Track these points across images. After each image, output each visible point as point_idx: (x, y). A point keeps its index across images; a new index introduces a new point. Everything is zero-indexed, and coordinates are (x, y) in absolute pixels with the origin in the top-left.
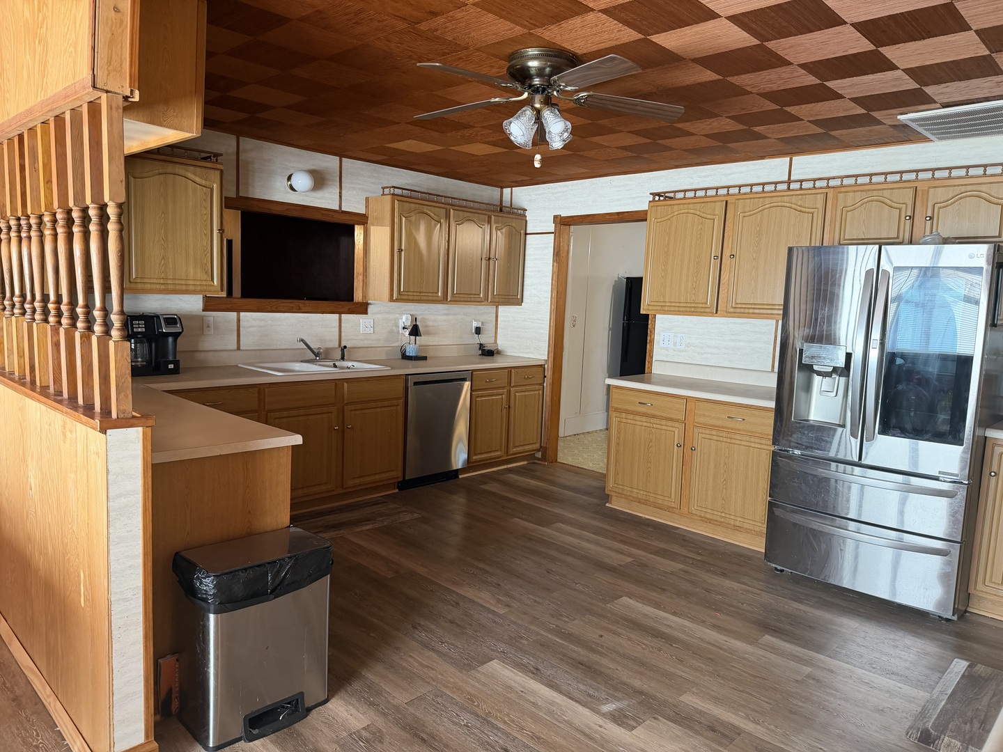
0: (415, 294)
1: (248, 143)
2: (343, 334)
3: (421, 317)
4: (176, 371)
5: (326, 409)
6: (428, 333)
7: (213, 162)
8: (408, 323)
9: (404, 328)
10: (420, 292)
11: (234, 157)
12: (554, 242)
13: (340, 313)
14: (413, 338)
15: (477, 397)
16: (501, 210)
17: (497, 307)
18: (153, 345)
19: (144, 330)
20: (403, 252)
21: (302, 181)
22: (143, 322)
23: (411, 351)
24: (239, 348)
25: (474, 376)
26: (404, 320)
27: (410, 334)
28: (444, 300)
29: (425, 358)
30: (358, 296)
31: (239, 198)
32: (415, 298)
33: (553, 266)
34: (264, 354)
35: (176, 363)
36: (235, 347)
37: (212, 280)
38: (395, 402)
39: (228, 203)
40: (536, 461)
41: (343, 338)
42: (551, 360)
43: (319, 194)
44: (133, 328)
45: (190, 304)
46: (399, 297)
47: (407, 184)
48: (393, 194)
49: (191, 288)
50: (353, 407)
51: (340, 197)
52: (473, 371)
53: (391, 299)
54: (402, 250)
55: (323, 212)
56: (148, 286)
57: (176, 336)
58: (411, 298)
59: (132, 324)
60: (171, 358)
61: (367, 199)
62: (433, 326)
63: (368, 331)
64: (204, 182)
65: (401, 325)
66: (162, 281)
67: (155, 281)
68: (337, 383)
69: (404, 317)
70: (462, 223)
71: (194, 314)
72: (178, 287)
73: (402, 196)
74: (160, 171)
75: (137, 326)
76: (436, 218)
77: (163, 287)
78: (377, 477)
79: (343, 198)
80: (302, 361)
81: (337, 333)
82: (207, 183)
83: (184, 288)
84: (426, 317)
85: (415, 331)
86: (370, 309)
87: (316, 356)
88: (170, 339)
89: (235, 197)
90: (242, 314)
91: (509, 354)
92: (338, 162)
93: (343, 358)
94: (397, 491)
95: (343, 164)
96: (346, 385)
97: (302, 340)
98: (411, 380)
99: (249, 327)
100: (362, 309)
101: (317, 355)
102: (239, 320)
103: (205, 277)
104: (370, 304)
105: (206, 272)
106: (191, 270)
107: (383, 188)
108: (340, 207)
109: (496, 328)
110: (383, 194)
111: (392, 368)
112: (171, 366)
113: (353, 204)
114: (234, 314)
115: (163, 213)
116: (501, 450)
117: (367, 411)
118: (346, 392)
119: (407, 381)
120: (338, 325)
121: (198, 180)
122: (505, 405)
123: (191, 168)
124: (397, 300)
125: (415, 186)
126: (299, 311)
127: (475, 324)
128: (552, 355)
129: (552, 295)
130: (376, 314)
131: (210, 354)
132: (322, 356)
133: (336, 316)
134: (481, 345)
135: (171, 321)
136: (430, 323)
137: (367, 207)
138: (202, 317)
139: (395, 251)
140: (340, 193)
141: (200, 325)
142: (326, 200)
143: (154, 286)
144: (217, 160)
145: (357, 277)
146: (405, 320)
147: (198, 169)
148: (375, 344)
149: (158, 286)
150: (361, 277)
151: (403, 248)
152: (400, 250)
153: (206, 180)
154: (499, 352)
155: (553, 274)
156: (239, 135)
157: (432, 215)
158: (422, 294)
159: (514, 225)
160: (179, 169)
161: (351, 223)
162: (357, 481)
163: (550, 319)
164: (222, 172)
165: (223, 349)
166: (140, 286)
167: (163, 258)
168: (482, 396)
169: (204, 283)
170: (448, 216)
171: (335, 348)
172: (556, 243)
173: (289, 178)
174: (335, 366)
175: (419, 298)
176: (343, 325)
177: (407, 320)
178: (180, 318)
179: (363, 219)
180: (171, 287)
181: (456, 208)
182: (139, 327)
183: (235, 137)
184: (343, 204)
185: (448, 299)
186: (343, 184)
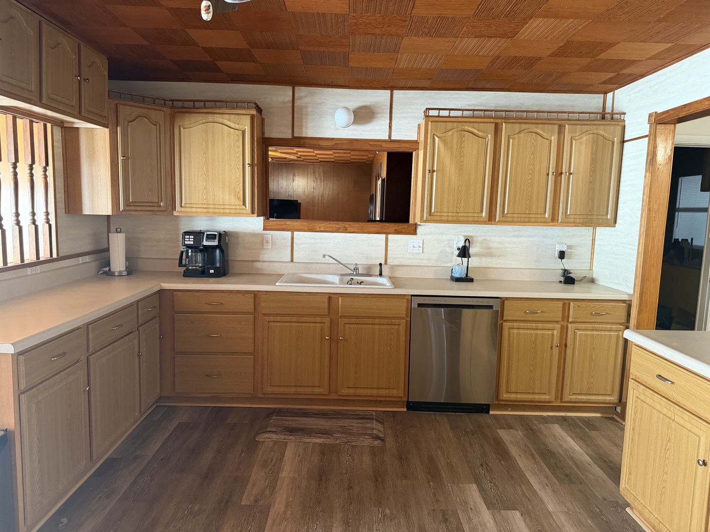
1: (301, 91)
2: (389, 252)
3: (482, 238)
5: (318, 319)
6: (489, 254)
8: (461, 244)
10: (457, 213)
11: (290, 105)
12: (648, 147)
13: (387, 234)
14: (465, 260)
15: (511, 328)
16: (603, 118)
17: (595, 229)
18: (205, 254)
19: (192, 243)
20: (435, 173)
22: (193, 237)
24: (292, 261)
25: (505, 304)
27: (459, 255)
28: (491, 220)
29: (471, 281)
30: (412, 218)
31: (294, 138)
32: (450, 219)
33: (645, 177)
35: (216, 269)
36: (290, 260)
37: (244, 205)
38: (397, 321)
40: (615, 417)
41: (390, 256)
42: (637, 295)
43: (369, 127)
44: (185, 241)
45: (254, 224)
46: (429, 218)
47: (468, 105)
48: (428, 116)
49: (227, 211)
50: (347, 320)
51: (390, 127)
52: (507, 300)
54: (434, 171)
55: (371, 143)
56: (194, 210)
59: (184, 238)
61: (418, 126)
62: (498, 248)
63: (415, 250)
64: (237, 126)
66: (205, 206)
67: (200, 206)
68: (331, 296)
71: (256, 232)
72: (217, 211)
73: (462, 117)
74: (204, 121)
75: (188, 240)
76: (480, 134)
77: (205, 210)
78: (375, 392)
79: (393, 127)
80: (340, 275)
81: (383, 252)
82: (240, 127)
83: (222, 211)
84: (488, 238)
85: (464, 252)
86: (420, 230)
89: (291, 137)
90: (296, 233)
91: (601, 283)
92: (389, 95)
93: (381, 275)
94: (405, 410)
95: (395, 96)
96: (340, 299)
99: (301, 244)
100: (413, 230)
101: (353, 270)
102: (292, 238)
103: (237, 202)
104: (420, 225)
105: (239, 199)
106: (227, 197)
108: (390, 136)
109: (592, 253)
112: (212, 271)
113: (404, 131)
114: (290, 233)
115: (205, 153)
116: (549, 393)
117: (363, 326)
118: (340, 306)
119: (411, 302)
120: (384, 244)
121: (232, 125)
122: (556, 341)
123: (226, 116)
125: (478, 106)
126: (345, 231)
127: (559, 248)
128: (638, 289)
129: (642, 214)
130: (425, 234)
131: (266, 264)
132: (360, 272)
133: (384, 236)
134: (565, 270)
135: (212, 237)
136: (492, 245)
137: (418, 133)
138: (263, 234)
139: (426, 172)
140: (390, 123)
141: (260, 241)
142: (377, 131)
143: (198, 210)
147: (232, 116)
148: (424, 263)
149: (201, 210)
150: (413, 201)
151: (435, 169)
152: (432, 171)
153: (238, 124)
154: (592, 281)
155: (644, 188)
156: (294, 85)
157: (475, 131)
159: (601, 132)
160: (218, 118)
162: (352, 391)
163: (639, 244)
165: (279, 260)
166: (188, 210)
167: (205, 188)
168: (519, 328)
169: (238, 207)
170: (497, 131)
172: (650, 148)
175: (456, 219)
176: (389, 244)
179: (416, 145)
180: (212, 210)
181: (508, 121)
182: (189, 241)
183: (290, 88)
184: (393, 133)
185: (497, 220)
186: (393, 115)
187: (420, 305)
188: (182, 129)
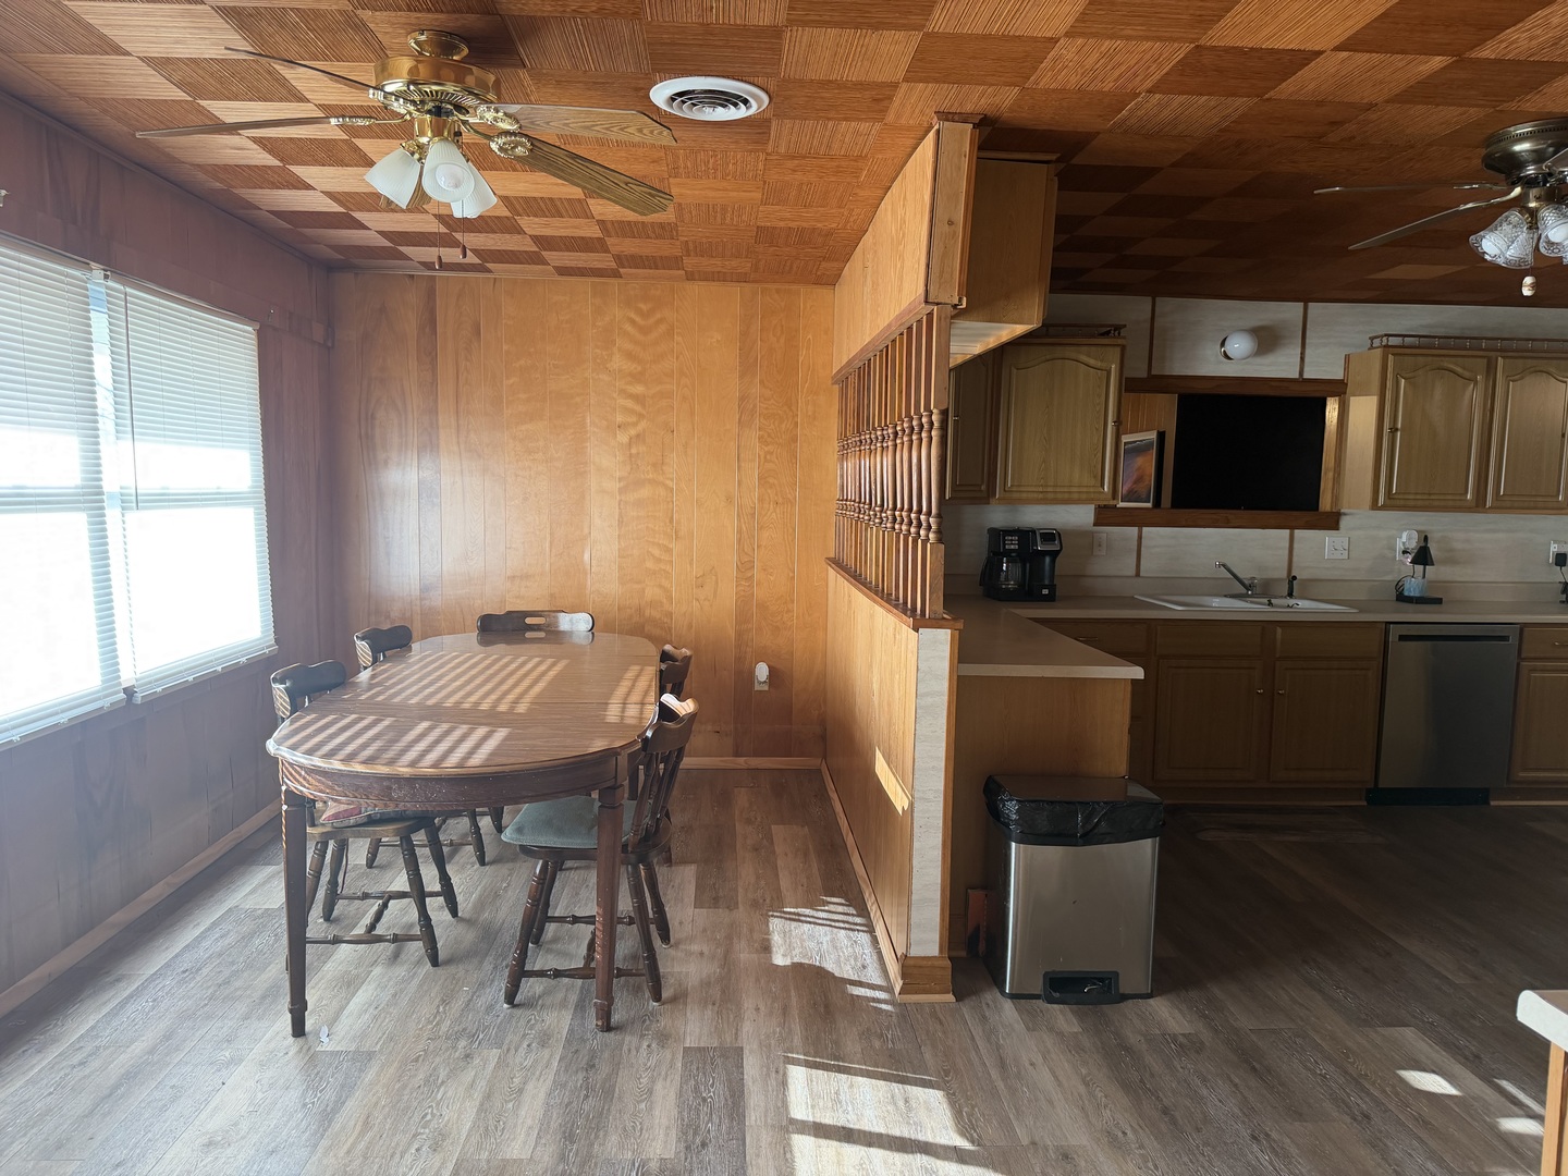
0: (1418, 497)
1: (1167, 304)
2: (1295, 559)
3: (1440, 534)
4: (1051, 598)
5: (1245, 663)
6: (1451, 560)
7: (1114, 337)
8: (1413, 545)
9: (1405, 552)
10: (1430, 494)
11: (1148, 325)
13: (1292, 528)
14: (1419, 568)
15: (1534, 670)
18: (1028, 565)
19: (1017, 547)
20: (1399, 433)
21: (1239, 345)
22: (1017, 538)
23: (1413, 588)
24: (1138, 574)
25: (1525, 634)
26: (1404, 539)
27: (1414, 562)
28: (1479, 505)
29: (1439, 601)
30: (1325, 503)
31: (1151, 377)
32: (1419, 503)
34: (1174, 585)
35: (1052, 588)
36: (1132, 572)
37: (1102, 486)
38: (1366, 663)
39: (1130, 386)
41: (1294, 565)
43: (1270, 359)
44: (1005, 544)
45: (1080, 516)
46: (1392, 502)
48: (1387, 346)
49: (1076, 496)
50: (1290, 664)
51: (1302, 359)
52: (1523, 626)
53: (1375, 506)
54: (1397, 430)
55: (1273, 383)
56: (1024, 495)
57: (1054, 555)
58: (1412, 503)
59: (1004, 540)
60: (1047, 582)
61: (1347, 358)
62: (1464, 550)
63: (1337, 555)
64: (1099, 364)
65: (1399, 547)
66: (1041, 488)
67: (1033, 489)
68: (1266, 627)
69: (1405, 535)
70: (1522, 378)
71: (1082, 529)
72: (1059, 496)
73: (1405, 347)
74: (1048, 357)
75: (1010, 542)
76: (1467, 374)
77: (1041, 496)
78: (1327, 775)
79: (1307, 360)
80: (1225, 596)
81: (1286, 558)
82: (1104, 365)
83: (1066, 496)
85: (1422, 556)
86: (1344, 522)
87: (1248, 590)
88: (1048, 559)
89: (1145, 376)
90: (1145, 529)
92: (1302, 310)
93: (1290, 595)
95: (1309, 311)
96: (1279, 630)
97: (1224, 566)
98: (1394, 633)
99: (1153, 547)
100: (1332, 521)
101: (1248, 588)
102: (1140, 537)
103: (1093, 482)
104: (1345, 514)
105: (1095, 477)
106: (1077, 474)
107: (1372, 339)
108: (1301, 372)
110: (1372, 348)
111: (1361, 611)
112: (1045, 592)
113: (1323, 365)
114: (1135, 530)
115: (1047, 407)
117: (1313, 672)
118: (1278, 641)
119: (1387, 633)
120: (1287, 545)
121: (1092, 362)
123: (1085, 349)
124: (1384, 508)
127: (1554, 548)
130: (1353, 529)
131: (1100, 580)
132: (1258, 590)
133: (1286, 532)
134: (1566, 584)
135: (1049, 536)
136: (1455, 546)
137: (1346, 369)
138: (1093, 533)
139: (1385, 428)
140: (1301, 354)
141: (1089, 542)
142: (1280, 366)
143: (1031, 495)
144: (1119, 334)
145: (1326, 474)
146: (1407, 539)
147: (1093, 348)
148: (1350, 575)
149: (1035, 495)
150: (1331, 474)
151: (1399, 426)
152: (1394, 430)
153: (1102, 361)
156: (1154, 295)
157: (1459, 370)
158: (1432, 497)
160: (1070, 352)
161: (1318, 395)
162: (1292, 775)
164: (1123, 348)
165: (1117, 574)
166: (1015, 495)
167: (1044, 461)
168: (1543, 670)
169: (1092, 489)
170: (1491, 370)
171: (1282, 579)
173: (1223, 344)
174: (1270, 604)
175: (1427, 503)
176: (1295, 546)
177: (1409, 538)
178: (1059, 535)
179: (1339, 388)
180: (1050, 496)
181: (1506, 354)
182: (1012, 544)
183: (1149, 299)
184: (1306, 369)
185: (1488, 504)
186: (1307, 341)
187: (1402, 638)
188: (1014, 371)
